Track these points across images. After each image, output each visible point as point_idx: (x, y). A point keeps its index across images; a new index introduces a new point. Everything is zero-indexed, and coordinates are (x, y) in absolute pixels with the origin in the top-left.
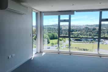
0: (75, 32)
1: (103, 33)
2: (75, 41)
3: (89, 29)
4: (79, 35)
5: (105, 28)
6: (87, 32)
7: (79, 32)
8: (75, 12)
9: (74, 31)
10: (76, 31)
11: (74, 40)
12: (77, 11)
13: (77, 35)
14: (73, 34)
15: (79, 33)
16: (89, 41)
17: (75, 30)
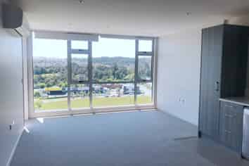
0: (47, 75)
1: (107, 75)
2: (50, 96)
3: (79, 67)
4: (58, 81)
5: (109, 64)
6: (76, 74)
7: (57, 75)
8: (99, 37)
9: (46, 73)
10: (50, 72)
11: (48, 94)
12: (104, 36)
13: (53, 81)
14: (43, 79)
15: (58, 78)
16: (81, 92)
17: (48, 70)
